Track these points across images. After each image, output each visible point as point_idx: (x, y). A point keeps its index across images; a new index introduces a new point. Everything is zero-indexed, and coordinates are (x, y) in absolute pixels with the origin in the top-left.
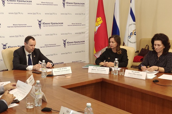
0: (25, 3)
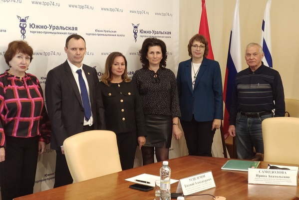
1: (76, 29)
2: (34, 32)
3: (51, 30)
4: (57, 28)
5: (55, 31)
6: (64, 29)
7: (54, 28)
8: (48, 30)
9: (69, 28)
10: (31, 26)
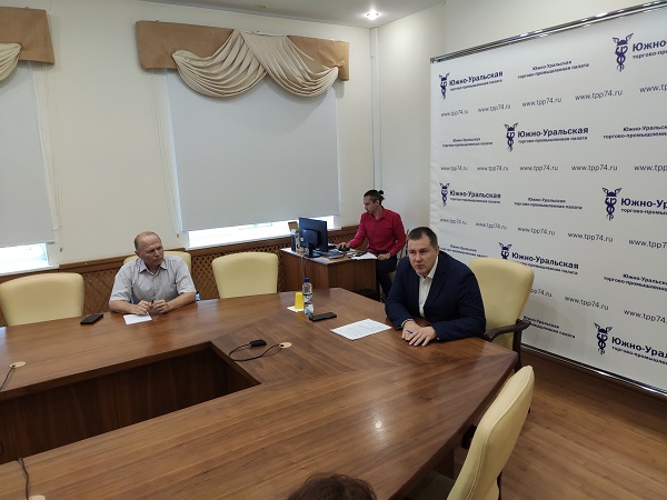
0: (567, 136)
1: (586, 130)
2: (523, 142)
3: (546, 137)
4: (556, 133)
5: (552, 137)
6: (565, 133)
7: (550, 133)
8: (542, 137)
9: (574, 131)
10: (520, 134)
